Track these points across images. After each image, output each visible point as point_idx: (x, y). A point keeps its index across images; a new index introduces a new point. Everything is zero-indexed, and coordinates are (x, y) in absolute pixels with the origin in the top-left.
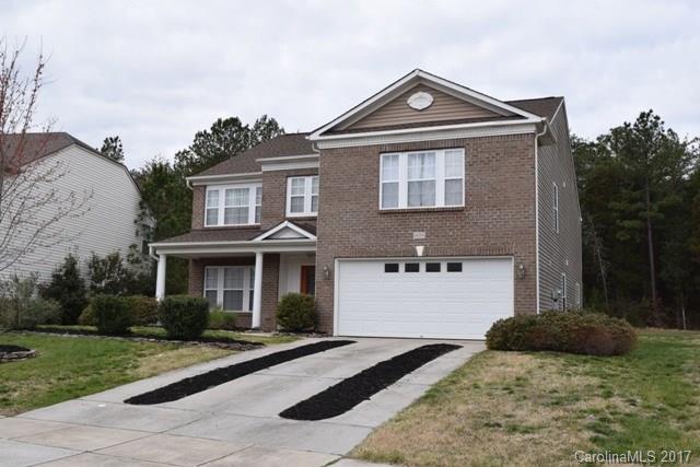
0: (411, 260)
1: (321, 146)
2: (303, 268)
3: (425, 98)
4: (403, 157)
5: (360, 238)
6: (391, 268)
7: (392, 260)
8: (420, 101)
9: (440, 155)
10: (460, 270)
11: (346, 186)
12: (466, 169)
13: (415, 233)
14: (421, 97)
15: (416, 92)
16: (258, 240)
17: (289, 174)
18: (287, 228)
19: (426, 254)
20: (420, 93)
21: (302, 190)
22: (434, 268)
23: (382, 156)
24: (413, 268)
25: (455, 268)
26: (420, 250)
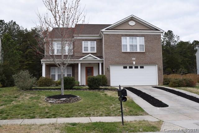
0: (131, 65)
1: (104, 33)
2: (86, 67)
3: (133, 23)
4: (128, 38)
5: (117, 59)
6: (125, 67)
7: (125, 65)
8: (132, 23)
9: (138, 38)
10: (143, 68)
11: (112, 45)
12: (145, 42)
13: (133, 58)
14: (132, 22)
15: (131, 21)
16: (81, 59)
17: (83, 40)
18: (90, 56)
19: (136, 64)
20: (132, 21)
21: (87, 45)
22: (136, 67)
23: (122, 37)
24: (131, 67)
25: (142, 67)
26: (134, 63)
